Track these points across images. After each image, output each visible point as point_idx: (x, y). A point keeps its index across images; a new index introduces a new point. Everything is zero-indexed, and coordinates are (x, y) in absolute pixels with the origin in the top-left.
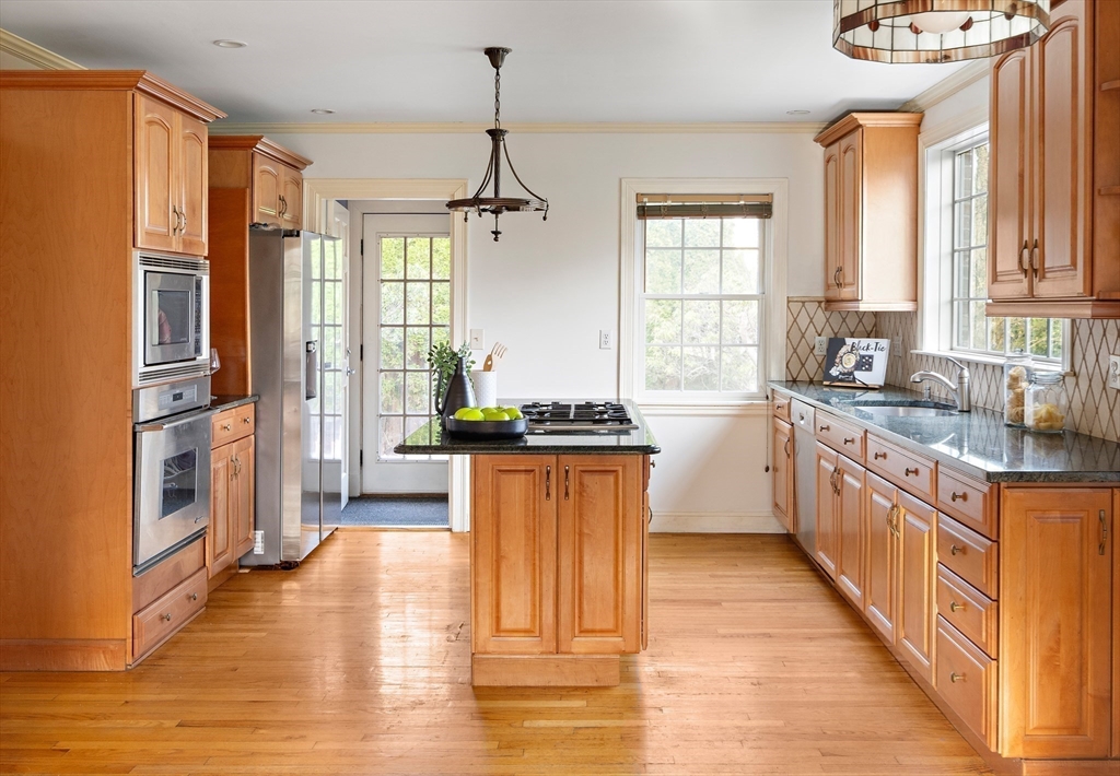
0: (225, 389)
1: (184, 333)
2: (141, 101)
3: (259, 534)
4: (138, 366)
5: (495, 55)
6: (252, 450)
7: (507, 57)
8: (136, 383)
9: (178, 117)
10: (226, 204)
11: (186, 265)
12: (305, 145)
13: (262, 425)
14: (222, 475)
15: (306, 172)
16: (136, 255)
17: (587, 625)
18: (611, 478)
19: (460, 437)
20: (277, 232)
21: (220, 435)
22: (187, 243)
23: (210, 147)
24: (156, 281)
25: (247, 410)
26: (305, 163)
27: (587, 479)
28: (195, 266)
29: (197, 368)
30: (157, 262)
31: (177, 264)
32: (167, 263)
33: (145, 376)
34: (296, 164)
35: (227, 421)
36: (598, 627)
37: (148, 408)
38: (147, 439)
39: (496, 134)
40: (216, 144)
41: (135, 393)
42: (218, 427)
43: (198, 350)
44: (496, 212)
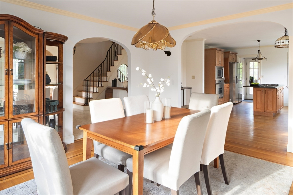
0: (226, 81)
1: (221, 75)
2: (216, 51)
3: (230, 100)
4: (216, 78)
5: (259, 41)
6: (229, 89)
7: (260, 41)
8: (216, 79)
9: (220, 51)
10: (226, 60)
11: (221, 67)
12: (237, 51)
13: (231, 86)
14: (225, 91)
15: (237, 55)
16: (216, 66)
17: (268, 109)
18: (272, 92)
19: (252, 86)
20: (232, 63)
21: (225, 87)
22: (221, 65)
23: (224, 53)
24: (218, 69)
25: (229, 84)
26: (237, 53)
27: (268, 92)
28: (222, 67)
29: (222, 79)
30: (218, 67)
31: (220, 67)
32: (219, 67)
33: (217, 79)
34: (236, 54)
35: (226, 85)
36: (270, 109)
37: (217, 82)
38: (217, 85)
39: (259, 50)
40: (225, 53)
41: (216, 80)
42: (225, 86)
43: (222, 77)
44: (259, 60)
